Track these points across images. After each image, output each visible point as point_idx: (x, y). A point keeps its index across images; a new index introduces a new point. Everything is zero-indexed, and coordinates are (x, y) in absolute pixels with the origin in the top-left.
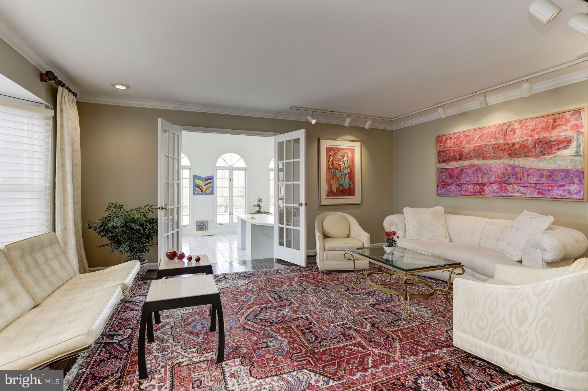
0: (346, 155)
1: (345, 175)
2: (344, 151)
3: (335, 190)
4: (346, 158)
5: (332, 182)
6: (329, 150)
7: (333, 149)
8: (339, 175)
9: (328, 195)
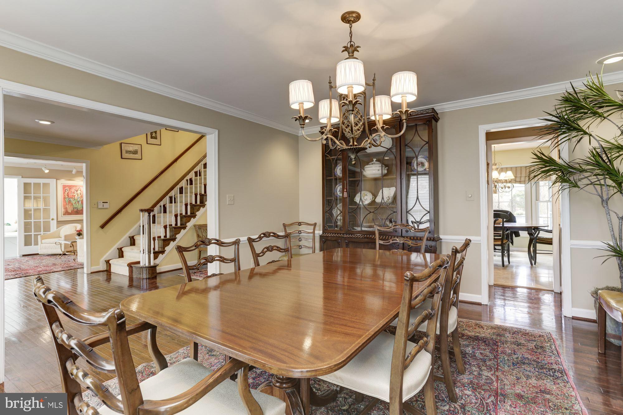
0: (79, 190)
1: (78, 202)
2: (78, 187)
3: (70, 211)
4: (79, 192)
5: (67, 206)
6: (64, 187)
7: (68, 186)
8: (73, 202)
9: (64, 215)
